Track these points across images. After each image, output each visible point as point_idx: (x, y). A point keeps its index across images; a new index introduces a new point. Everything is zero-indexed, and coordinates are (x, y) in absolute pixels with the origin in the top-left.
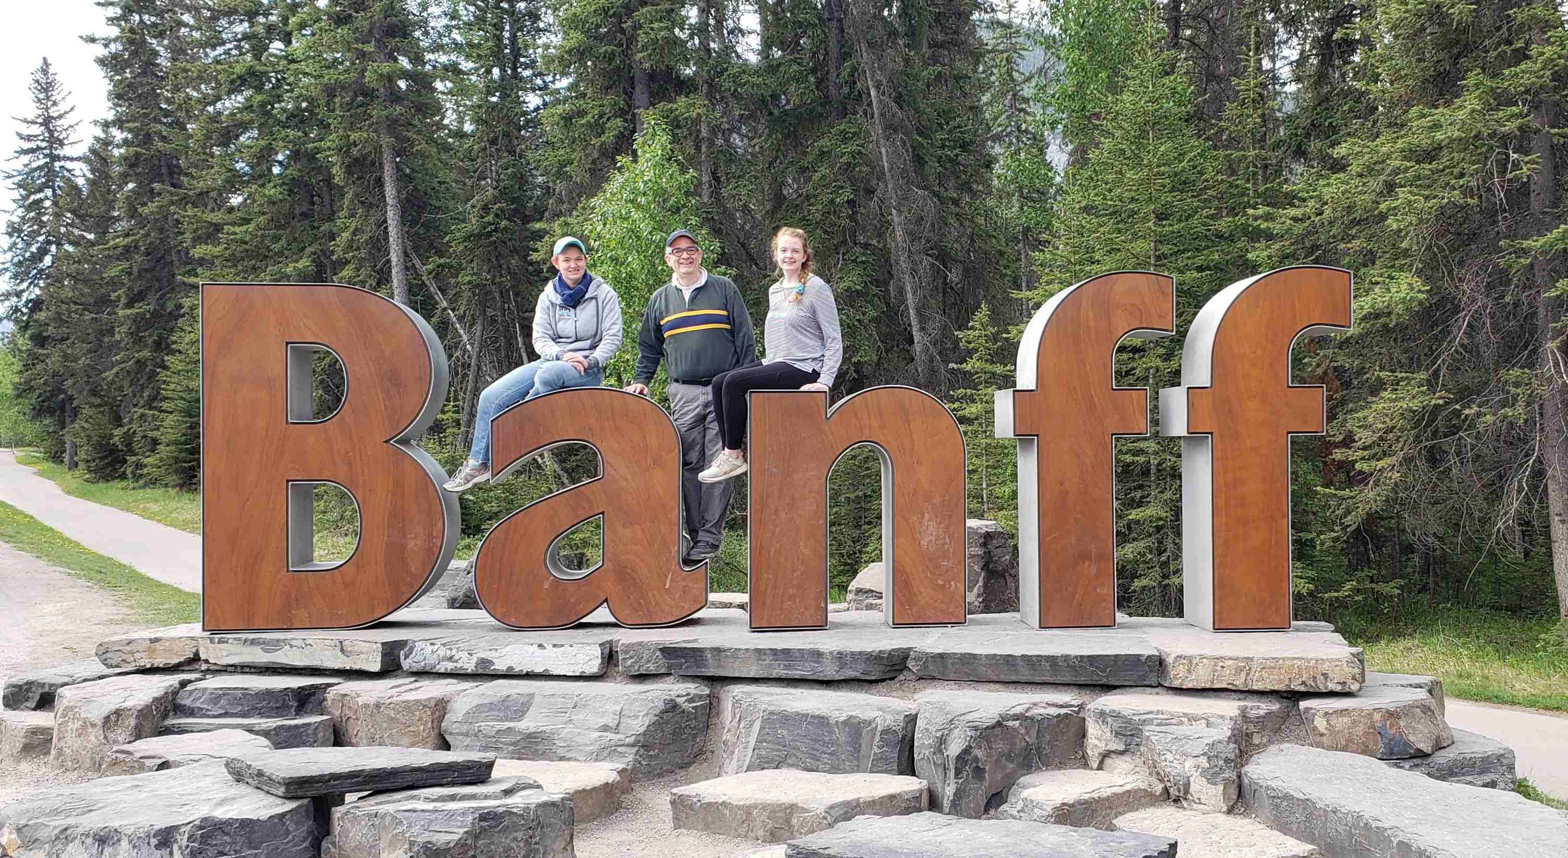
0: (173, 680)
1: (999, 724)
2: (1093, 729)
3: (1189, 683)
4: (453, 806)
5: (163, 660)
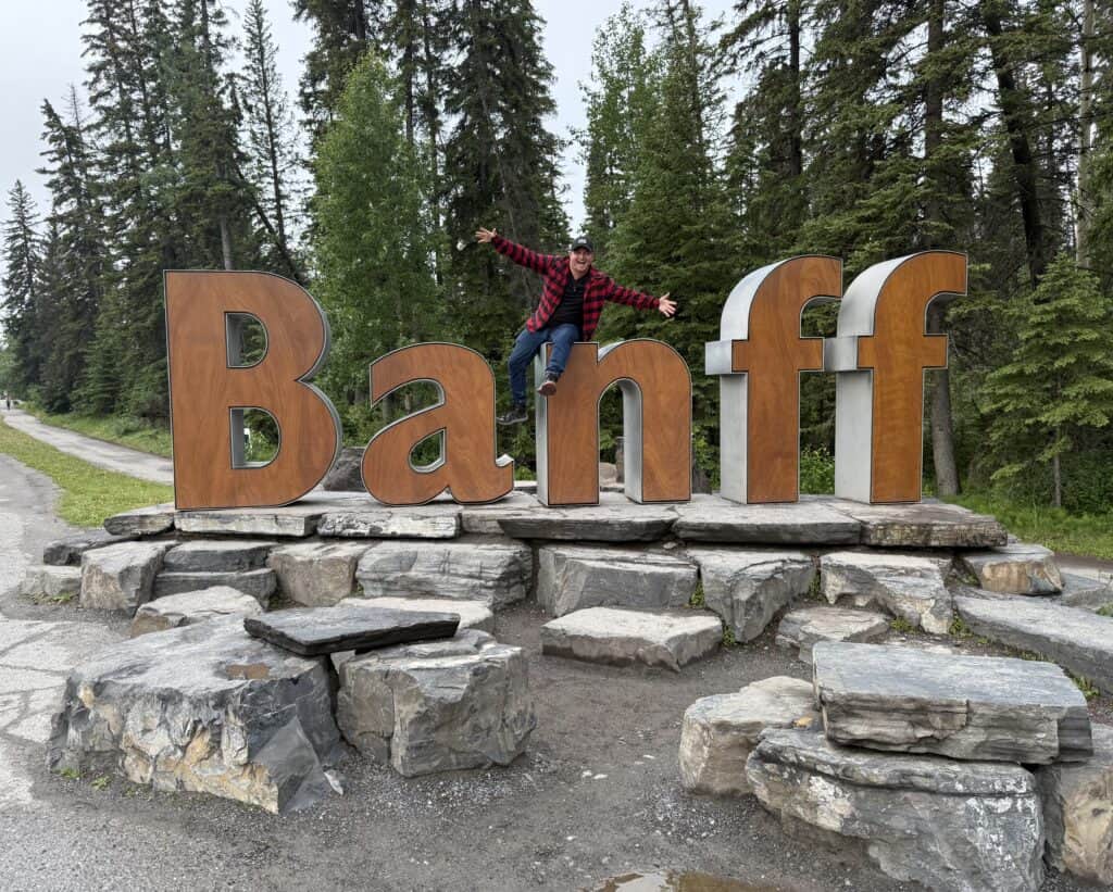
0: (161, 545)
1: (772, 577)
2: (830, 578)
3: (884, 543)
4: (449, 663)
5: (150, 529)
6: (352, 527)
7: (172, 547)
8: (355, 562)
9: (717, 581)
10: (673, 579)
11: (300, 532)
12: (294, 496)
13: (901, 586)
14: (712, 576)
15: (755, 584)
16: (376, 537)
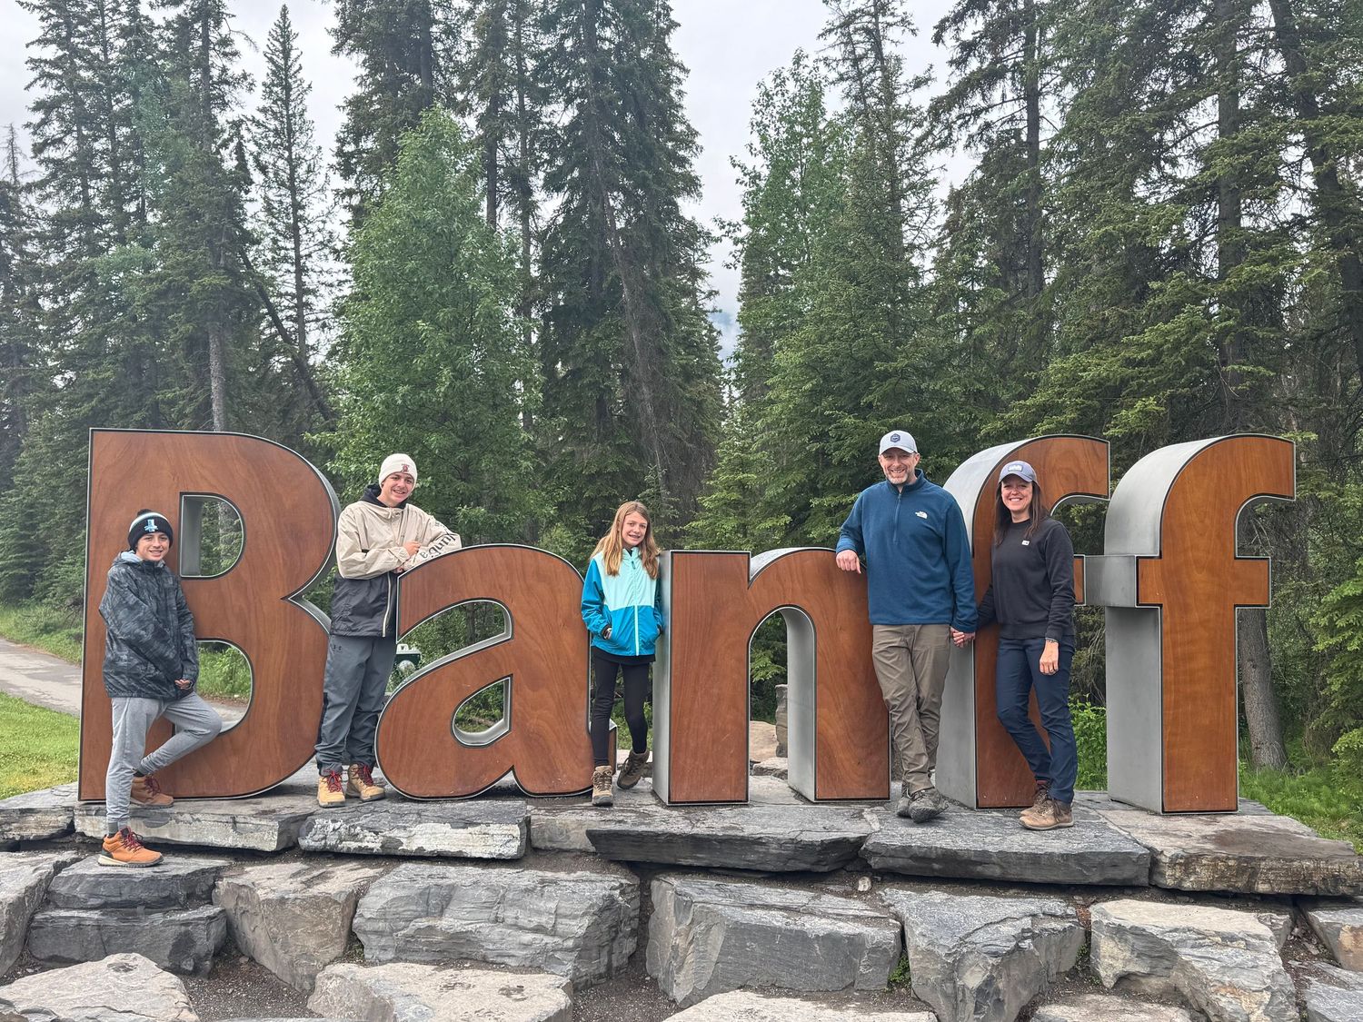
1: (1017, 947)
2: (1104, 947)
3: (1187, 885)
5: (32, 833)
6: (354, 837)
7: (66, 864)
8: (354, 900)
9: (931, 952)
10: (863, 944)
11: (271, 845)
12: (270, 780)
13: (1216, 965)
14: (923, 943)
15: (992, 961)
16: (391, 856)
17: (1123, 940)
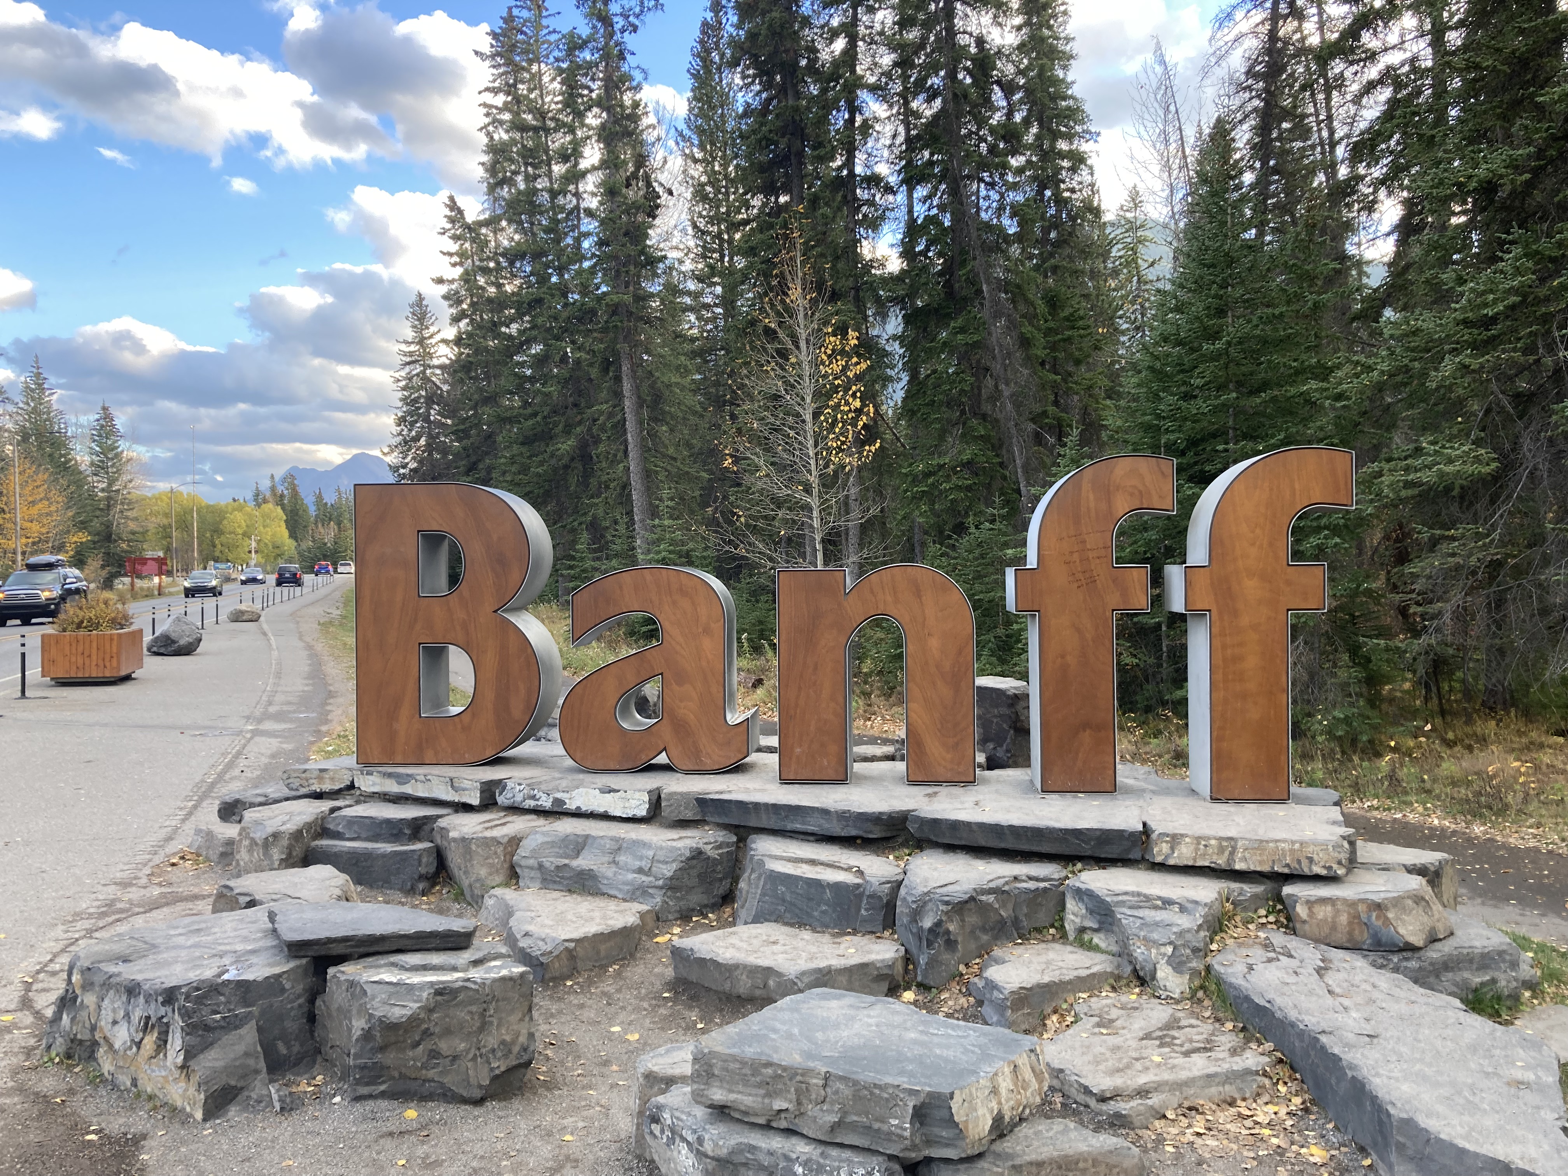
0: (325, 806)
1: (972, 899)
2: (1071, 905)
3: (1171, 862)
4: (416, 979)
5: (328, 786)
6: (533, 797)
7: (340, 808)
9: (905, 900)
11: (474, 800)
12: (489, 753)
13: (1138, 922)
15: (944, 908)
16: (557, 812)
17: (1081, 900)
